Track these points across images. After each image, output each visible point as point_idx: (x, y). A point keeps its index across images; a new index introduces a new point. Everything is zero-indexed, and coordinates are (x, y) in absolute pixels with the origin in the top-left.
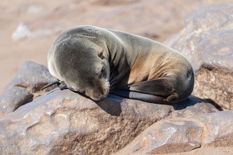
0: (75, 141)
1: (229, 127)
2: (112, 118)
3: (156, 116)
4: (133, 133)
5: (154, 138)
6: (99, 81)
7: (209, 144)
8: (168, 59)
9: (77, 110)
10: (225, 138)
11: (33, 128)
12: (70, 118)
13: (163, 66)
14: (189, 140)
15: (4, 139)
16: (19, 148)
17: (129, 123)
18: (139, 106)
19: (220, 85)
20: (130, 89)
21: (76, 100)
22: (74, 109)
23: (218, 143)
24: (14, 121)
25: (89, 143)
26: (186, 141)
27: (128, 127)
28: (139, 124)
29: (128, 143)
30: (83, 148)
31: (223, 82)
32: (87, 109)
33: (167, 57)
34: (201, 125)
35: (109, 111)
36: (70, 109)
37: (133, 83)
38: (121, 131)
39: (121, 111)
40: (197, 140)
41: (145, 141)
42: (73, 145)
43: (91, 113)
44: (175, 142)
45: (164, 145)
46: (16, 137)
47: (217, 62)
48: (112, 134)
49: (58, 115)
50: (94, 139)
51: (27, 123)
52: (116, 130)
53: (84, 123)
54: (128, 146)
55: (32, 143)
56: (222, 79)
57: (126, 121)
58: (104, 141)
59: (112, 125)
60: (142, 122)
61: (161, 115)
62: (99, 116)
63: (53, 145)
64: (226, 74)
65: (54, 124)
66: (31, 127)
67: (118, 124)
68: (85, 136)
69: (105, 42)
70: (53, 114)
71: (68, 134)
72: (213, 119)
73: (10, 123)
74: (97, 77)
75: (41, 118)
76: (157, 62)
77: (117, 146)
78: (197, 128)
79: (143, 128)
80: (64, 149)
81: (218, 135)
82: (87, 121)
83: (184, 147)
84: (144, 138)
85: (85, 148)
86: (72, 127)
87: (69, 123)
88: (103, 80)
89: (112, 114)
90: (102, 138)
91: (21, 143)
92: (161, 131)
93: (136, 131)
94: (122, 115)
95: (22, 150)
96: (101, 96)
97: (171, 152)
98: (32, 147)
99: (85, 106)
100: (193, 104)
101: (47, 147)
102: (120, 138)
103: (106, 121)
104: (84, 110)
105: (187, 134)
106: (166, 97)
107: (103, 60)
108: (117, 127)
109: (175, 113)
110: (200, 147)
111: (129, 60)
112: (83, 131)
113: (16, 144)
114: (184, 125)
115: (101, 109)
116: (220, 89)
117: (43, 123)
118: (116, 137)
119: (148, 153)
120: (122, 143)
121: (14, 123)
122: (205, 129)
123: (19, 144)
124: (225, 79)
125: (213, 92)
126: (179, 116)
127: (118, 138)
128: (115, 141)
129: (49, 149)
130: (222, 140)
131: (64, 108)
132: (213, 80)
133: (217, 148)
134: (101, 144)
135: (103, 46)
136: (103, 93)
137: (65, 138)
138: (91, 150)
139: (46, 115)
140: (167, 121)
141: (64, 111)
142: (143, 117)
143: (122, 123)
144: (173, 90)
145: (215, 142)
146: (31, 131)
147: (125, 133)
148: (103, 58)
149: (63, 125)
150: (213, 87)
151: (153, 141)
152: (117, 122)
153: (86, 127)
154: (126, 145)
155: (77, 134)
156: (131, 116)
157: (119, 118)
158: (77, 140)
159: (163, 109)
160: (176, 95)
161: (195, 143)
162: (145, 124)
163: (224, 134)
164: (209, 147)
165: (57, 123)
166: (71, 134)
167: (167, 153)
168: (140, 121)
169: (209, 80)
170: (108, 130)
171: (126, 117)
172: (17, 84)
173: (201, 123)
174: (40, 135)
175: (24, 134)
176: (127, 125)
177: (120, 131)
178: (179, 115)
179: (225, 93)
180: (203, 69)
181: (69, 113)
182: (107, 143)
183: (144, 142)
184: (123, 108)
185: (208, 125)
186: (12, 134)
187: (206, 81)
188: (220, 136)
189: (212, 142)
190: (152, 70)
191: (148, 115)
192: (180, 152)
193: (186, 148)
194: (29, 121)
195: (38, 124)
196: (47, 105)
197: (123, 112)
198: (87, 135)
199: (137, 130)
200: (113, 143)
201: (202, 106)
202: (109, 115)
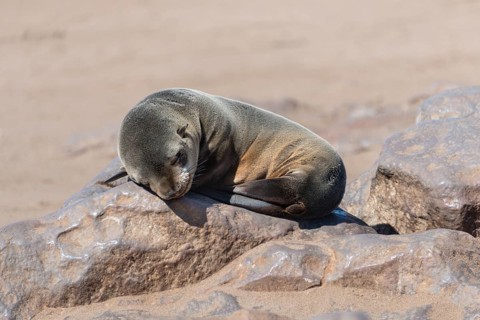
0: (128, 258)
1: (366, 258)
2: (190, 230)
3: (265, 233)
4: (224, 257)
5: (253, 267)
6: (170, 170)
7: (335, 282)
8: (301, 150)
9: (137, 212)
10: (359, 275)
11: (68, 235)
12: (125, 223)
13: (291, 160)
14: (304, 273)
15: (20, 246)
16: (41, 262)
17: (218, 240)
18: (239, 215)
19: (401, 202)
20: (235, 190)
21: (137, 197)
22: (132, 210)
23: (349, 281)
24: (44, 222)
25: (151, 265)
26: (299, 273)
27: (217, 246)
28: (235, 243)
29: (215, 271)
30: (140, 270)
31: (405, 197)
32: (151, 212)
33: (300, 147)
34: (330, 252)
35: (186, 218)
36: (126, 210)
37: (242, 182)
38: (204, 251)
39: (206, 220)
40: (318, 274)
41: (241, 270)
42: (124, 264)
43: (159, 218)
44: (282, 274)
45: (266, 277)
46: (40, 246)
47: (397, 165)
48: (188, 255)
49: (107, 218)
50: (159, 259)
51: (61, 227)
52: (196, 248)
53: (146, 233)
54: (215, 276)
55: (64, 256)
56: (404, 194)
57: (213, 237)
58: (176, 264)
59: (191, 240)
60: (239, 241)
61: (273, 234)
62: (170, 224)
63: (93, 262)
64: (409, 184)
65: (100, 230)
66: (65, 233)
67: (201, 241)
68: (144, 252)
69: (197, 114)
70: (100, 216)
71: (118, 246)
72: (347, 245)
73: (38, 225)
74: (168, 164)
75: (82, 220)
76: (282, 152)
77: (197, 274)
78: (321, 256)
79: (241, 250)
80: (110, 269)
81: (349, 268)
82: (151, 230)
83: (295, 284)
84: (241, 265)
85: (144, 272)
86: (125, 238)
87: (122, 230)
88: (177, 168)
89: (191, 224)
90: (173, 259)
91: (46, 255)
92: (265, 256)
93: (229, 254)
94: (208, 227)
95: (46, 266)
96: (171, 192)
97: (275, 290)
98: (62, 262)
99: (149, 208)
100: (335, 224)
101: (84, 263)
102: (203, 261)
103: (181, 233)
104: (148, 213)
105: (302, 263)
106: (284, 207)
107: (184, 140)
108: (198, 245)
109: (298, 232)
110: (321, 284)
111: (237, 146)
112: (143, 246)
113: (38, 256)
114: (301, 251)
115: (174, 215)
116: (402, 210)
117: (84, 228)
118: (195, 260)
119: (241, 288)
120: (205, 270)
121: (43, 225)
122: (333, 259)
123: (42, 257)
124: (408, 193)
125: (393, 214)
126: (302, 238)
127: (199, 262)
128: (194, 266)
129: (86, 267)
130: (354, 276)
131: (118, 207)
132: (393, 194)
133: (346, 289)
134: (170, 268)
135: (192, 119)
136: (173, 188)
137: (112, 252)
138: (154, 277)
139: (90, 216)
140: (280, 242)
141: (117, 212)
142: (242, 234)
143: (206, 239)
144: (297, 196)
145: (343, 278)
146: (63, 239)
147: (211, 255)
148: (185, 136)
149: (113, 232)
150: (394, 206)
151: (252, 271)
152: (198, 237)
153: (149, 239)
154: (211, 273)
155: (132, 249)
156: (221, 230)
157: (202, 230)
158: (131, 258)
159: (279, 225)
160: (302, 205)
161: (314, 278)
162: (245, 244)
163: (357, 268)
164: (334, 287)
165: (105, 230)
166: (122, 248)
167: (269, 290)
168: (237, 239)
169: (388, 193)
170: (183, 247)
171: (214, 230)
172: (101, 180)
173: (330, 250)
174: (77, 245)
175: (53, 242)
176: (214, 242)
177: (202, 252)
178: (304, 236)
179: (408, 216)
180: (380, 176)
181: (125, 216)
182: (180, 267)
183: (239, 272)
184: (210, 216)
185: (338, 253)
186: (35, 239)
187: (384, 196)
188: (352, 270)
189: (340, 279)
190: (273, 163)
191: (251, 230)
192: (290, 290)
193: (299, 285)
194: (64, 224)
195: (76, 228)
196: (94, 202)
197: (210, 223)
198: (149, 252)
199: (231, 252)
200: (190, 268)
201: (349, 228)
202: (186, 224)
